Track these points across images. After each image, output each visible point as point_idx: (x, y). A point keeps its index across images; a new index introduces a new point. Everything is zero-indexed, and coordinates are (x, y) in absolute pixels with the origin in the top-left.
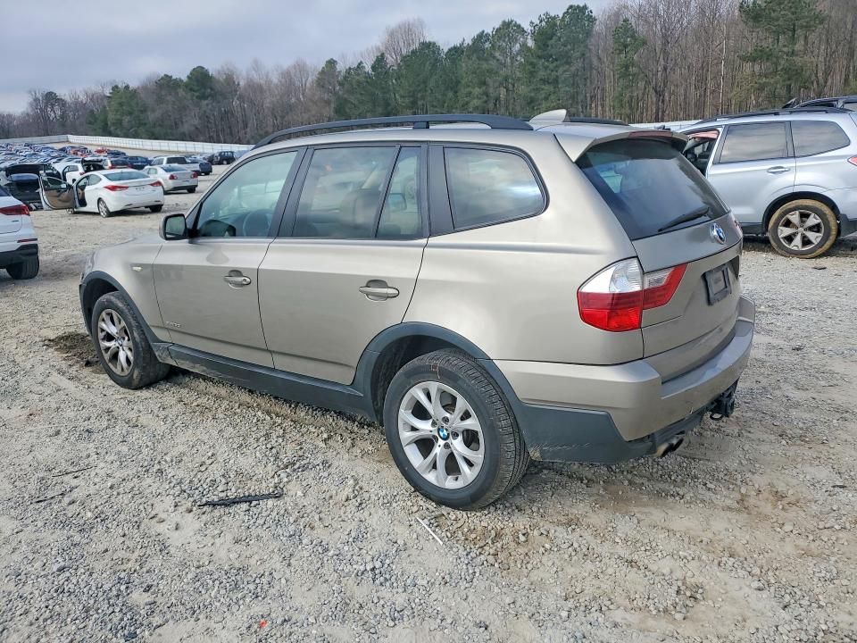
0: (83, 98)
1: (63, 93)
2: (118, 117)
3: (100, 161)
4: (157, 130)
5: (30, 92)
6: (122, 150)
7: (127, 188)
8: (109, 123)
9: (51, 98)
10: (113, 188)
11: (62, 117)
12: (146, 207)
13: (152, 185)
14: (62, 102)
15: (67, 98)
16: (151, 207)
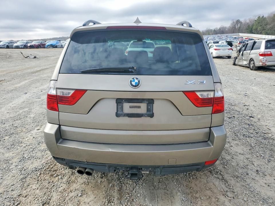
0: (248, 21)
1: (242, 20)
2: (256, 27)
3: (232, 41)
4: (268, 32)
5: (232, 20)
6: (253, 38)
7: (220, 50)
8: (253, 29)
9: (238, 21)
10: (216, 49)
11: (240, 27)
12: (226, 56)
13: (228, 49)
14: (241, 23)
15: (243, 22)
16: (228, 57)
